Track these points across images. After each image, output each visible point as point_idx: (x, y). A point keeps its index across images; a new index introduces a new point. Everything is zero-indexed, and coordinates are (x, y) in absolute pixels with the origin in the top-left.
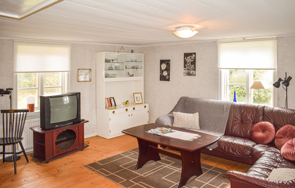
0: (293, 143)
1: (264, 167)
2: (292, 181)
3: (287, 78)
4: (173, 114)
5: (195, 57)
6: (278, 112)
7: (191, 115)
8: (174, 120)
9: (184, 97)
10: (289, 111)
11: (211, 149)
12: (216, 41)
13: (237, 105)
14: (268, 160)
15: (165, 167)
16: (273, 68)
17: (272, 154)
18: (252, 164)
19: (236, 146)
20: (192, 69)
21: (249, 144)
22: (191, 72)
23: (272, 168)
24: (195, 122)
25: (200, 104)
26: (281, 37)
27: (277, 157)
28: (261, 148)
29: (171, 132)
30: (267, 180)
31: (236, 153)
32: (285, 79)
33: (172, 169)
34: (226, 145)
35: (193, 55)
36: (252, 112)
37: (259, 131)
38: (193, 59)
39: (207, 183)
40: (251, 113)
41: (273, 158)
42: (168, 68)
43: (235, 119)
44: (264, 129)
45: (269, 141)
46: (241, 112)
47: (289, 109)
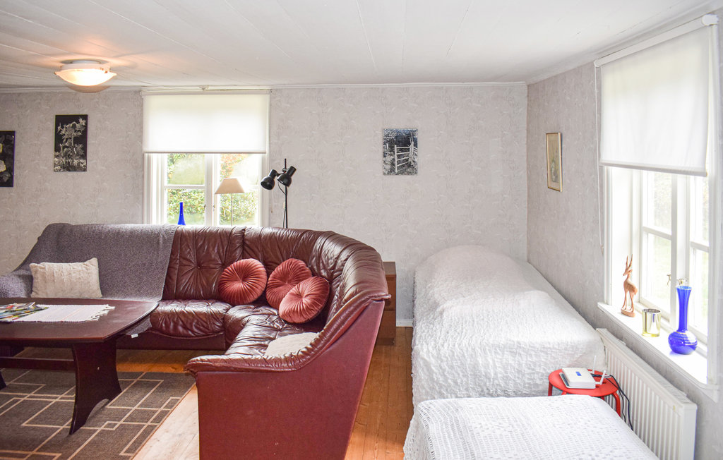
0: (300, 290)
1: (253, 343)
2: (306, 348)
3: (287, 170)
4: (29, 270)
5: (86, 126)
6: (272, 238)
7: (77, 266)
8: (34, 284)
9: (57, 224)
10: (290, 234)
11: (134, 336)
12: (140, 91)
13: (188, 233)
14: (259, 329)
15: (22, 399)
16: (262, 150)
17: (263, 318)
18: (224, 347)
19: (191, 317)
20: (78, 154)
21: (218, 308)
22: (76, 162)
23: (266, 343)
24: (89, 282)
25: (100, 238)
26: (277, 90)
27: (273, 322)
28: (243, 311)
29: (39, 310)
30: (265, 357)
31: (193, 332)
32: (285, 171)
33: (42, 399)
34: (169, 319)
35: (81, 120)
36: (220, 244)
37: (236, 280)
38: (79, 131)
39: (136, 407)
40: (218, 246)
41: (266, 325)
42: (10, 153)
43: (184, 262)
44: (246, 273)
45: (256, 297)
46: (197, 244)
47: (292, 230)
